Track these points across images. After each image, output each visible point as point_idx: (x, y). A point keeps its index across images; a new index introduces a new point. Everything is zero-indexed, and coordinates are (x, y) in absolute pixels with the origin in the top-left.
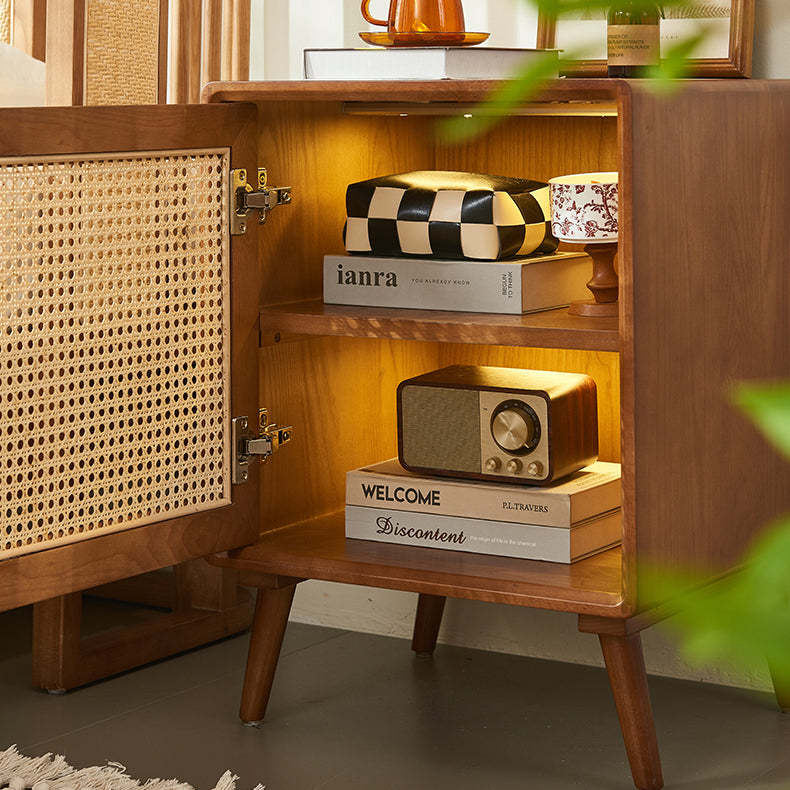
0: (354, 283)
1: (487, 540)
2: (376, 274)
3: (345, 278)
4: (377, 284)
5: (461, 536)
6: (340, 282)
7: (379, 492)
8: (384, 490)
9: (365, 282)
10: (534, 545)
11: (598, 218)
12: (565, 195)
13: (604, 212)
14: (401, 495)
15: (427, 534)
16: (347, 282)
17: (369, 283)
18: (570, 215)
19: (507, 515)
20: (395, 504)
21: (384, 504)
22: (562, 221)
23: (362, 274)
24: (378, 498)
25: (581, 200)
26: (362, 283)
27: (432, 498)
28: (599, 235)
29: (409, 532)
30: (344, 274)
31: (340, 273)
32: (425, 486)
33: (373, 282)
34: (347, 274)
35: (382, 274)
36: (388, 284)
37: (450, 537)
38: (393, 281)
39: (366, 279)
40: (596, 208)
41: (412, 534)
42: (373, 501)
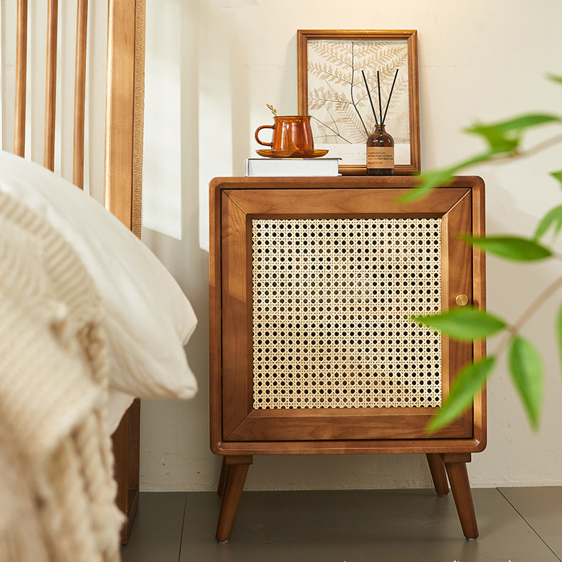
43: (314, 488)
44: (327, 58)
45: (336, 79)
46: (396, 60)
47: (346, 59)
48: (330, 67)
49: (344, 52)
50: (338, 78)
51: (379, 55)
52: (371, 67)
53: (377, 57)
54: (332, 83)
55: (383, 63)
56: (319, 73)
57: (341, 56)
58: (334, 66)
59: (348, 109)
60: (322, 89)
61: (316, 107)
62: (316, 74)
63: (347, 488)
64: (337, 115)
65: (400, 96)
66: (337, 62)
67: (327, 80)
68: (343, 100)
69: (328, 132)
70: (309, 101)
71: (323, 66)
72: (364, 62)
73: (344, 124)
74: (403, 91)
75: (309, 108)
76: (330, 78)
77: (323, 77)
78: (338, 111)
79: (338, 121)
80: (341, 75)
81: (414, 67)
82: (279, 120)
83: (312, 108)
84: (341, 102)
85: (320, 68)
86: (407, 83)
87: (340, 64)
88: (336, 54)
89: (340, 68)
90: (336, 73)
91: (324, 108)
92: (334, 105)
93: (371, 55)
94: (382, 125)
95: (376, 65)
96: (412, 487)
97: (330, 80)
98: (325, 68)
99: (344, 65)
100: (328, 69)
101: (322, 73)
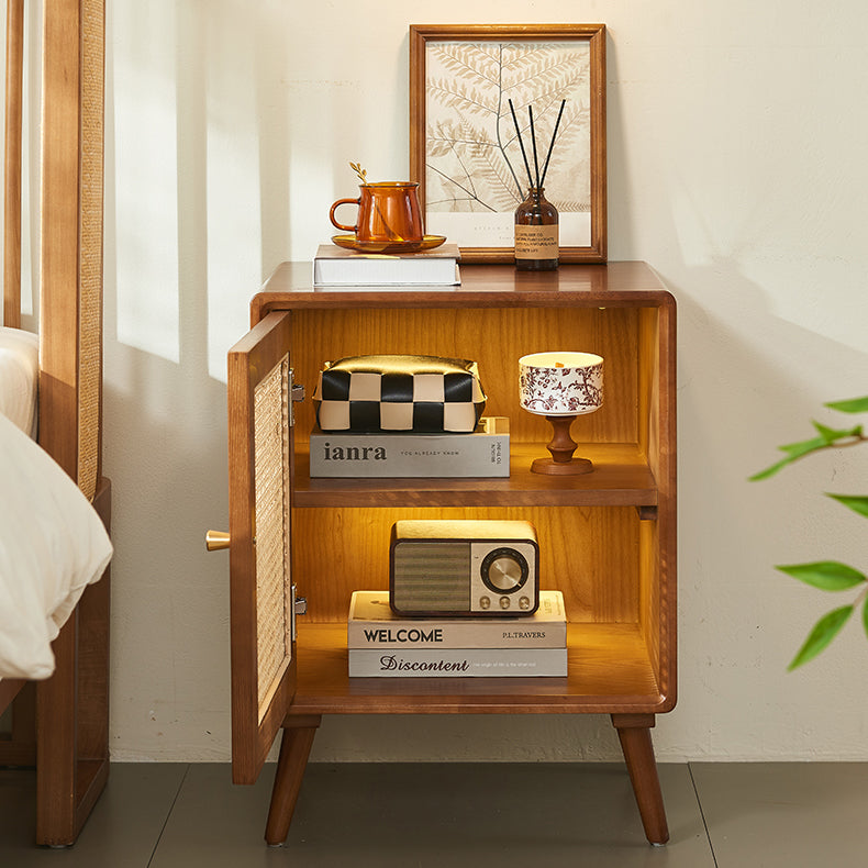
0: (342, 458)
1: (489, 665)
2: (365, 449)
3: (332, 454)
4: (365, 458)
5: (464, 665)
6: (327, 458)
7: (381, 636)
8: (387, 634)
9: (353, 457)
10: (534, 665)
11: (579, 395)
12: (551, 377)
13: (584, 390)
14: (403, 636)
15: (431, 666)
16: (335, 457)
17: (357, 458)
18: (556, 394)
19: (507, 643)
20: (398, 644)
21: (388, 645)
22: (546, 397)
23: (349, 450)
24: (381, 640)
25: (566, 381)
26: (349, 458)
27: (435, 636)
28: (579, 408)
29: (413, 667)
30: (331, 451)
31: (327, 450)
32: (427, 627)
33: (361, 456)
34: (335, 451)
35: (371, 449)
36: (377, 457)
37: (454, 666)
38: (381, 454)
39: (353, 454)
40: (579, 387)
41: (416, 667)
42: (377, 644)
43: (394, 759)
44: (458, 71)
45: (473, 106)
46: (572, 75)
47: (490, 73)
48: (463, 86)
49: (485, 62)
50: (475, 103)
51: (543, 65)
52: (530, 85)
53: (539, 68)
54: (466, 113)
55: (549, 78)
56: (444, 96)
57: (482, 68)
58: (470, 84)
59: (491, 156)
60: (449, 123)
61: (439, 153)
62: (440, 98)
63: (447, 760)
64: (473, 165)
65: (577, 133)
66: (475, 78)
67: (459, 107)
68: (484, 140)
69: (459, 193)
70: (428, 142)
71: (451, 84)
72: (519, 78)
73: (484, 180)
74: (582, 126)
75: (428, 153)
76: (462, 104)
77: (452, 104)
78: (474, 159)
79: (475, 174)
80: (480, 100)
81: (599, 86)
82: (368, 190)
83: (433, 154)
84: (480, 144)
85: (448, 88)
86: (589, 112)
87: (480, 81)
88: (474, 64)
89: (479, 87)
90: (473, 96)
91: (452, 154)
92: (469, 149)
93: (530, 66)
94: (540, 190)
95: (539, 83)
96: (552, 760)
97: (463, 108)
98: (455, 89)
99: (485, 82)
100: (459, 89)
101: (451, 96)
